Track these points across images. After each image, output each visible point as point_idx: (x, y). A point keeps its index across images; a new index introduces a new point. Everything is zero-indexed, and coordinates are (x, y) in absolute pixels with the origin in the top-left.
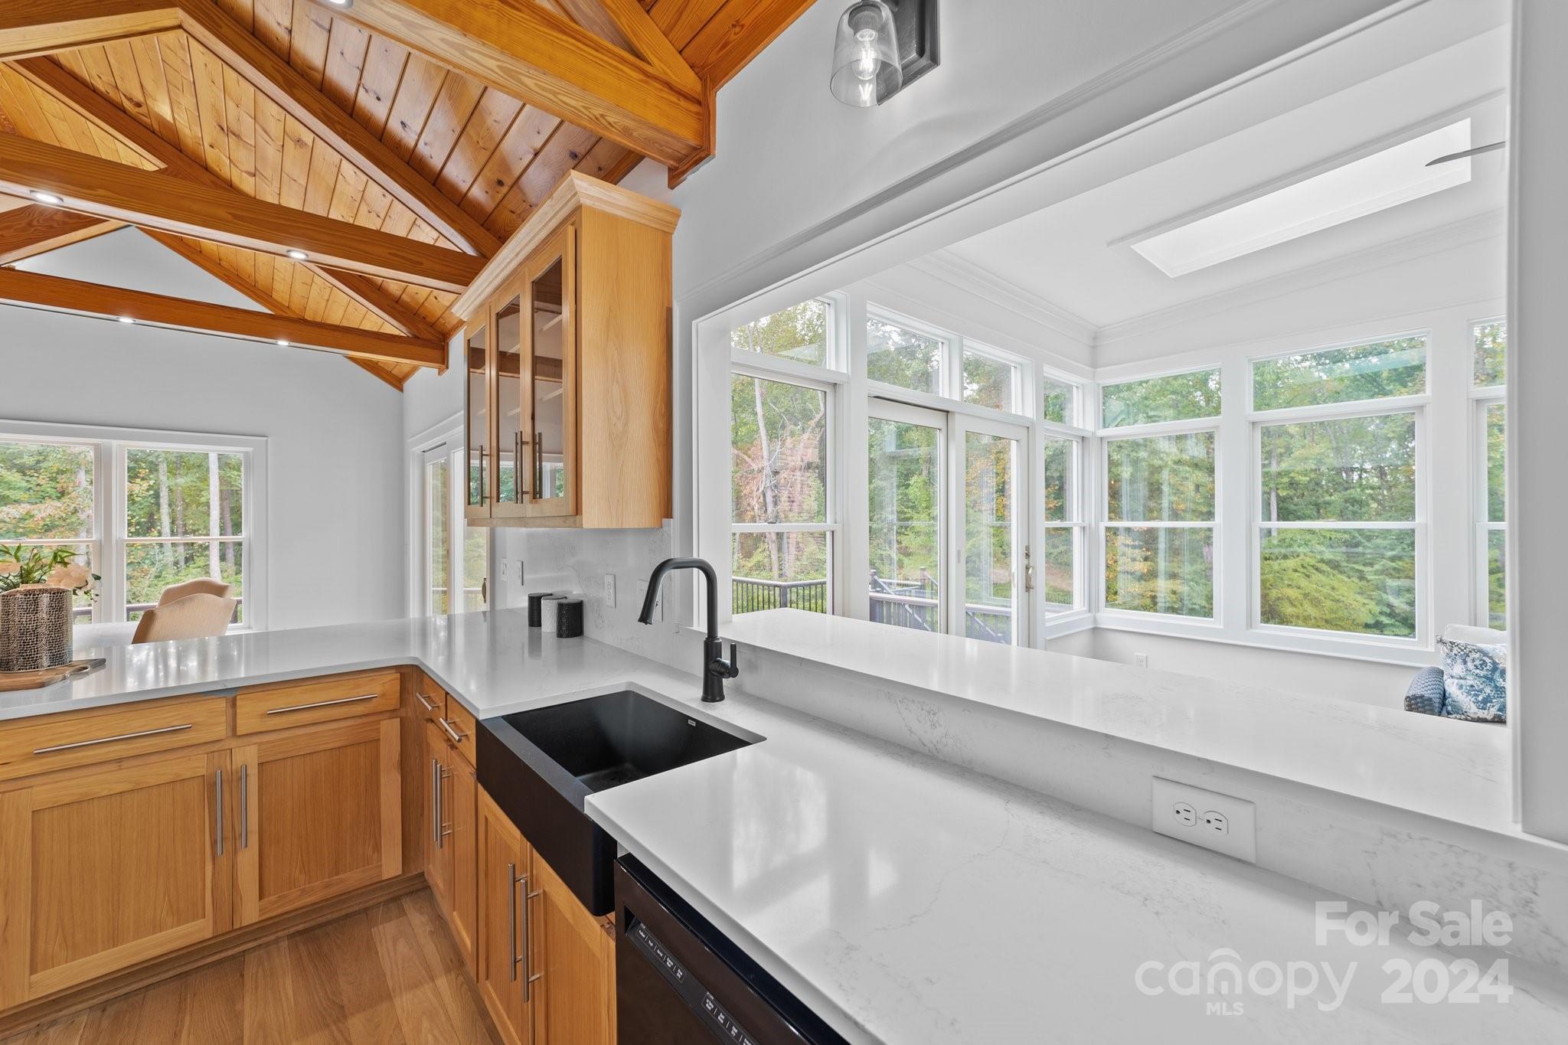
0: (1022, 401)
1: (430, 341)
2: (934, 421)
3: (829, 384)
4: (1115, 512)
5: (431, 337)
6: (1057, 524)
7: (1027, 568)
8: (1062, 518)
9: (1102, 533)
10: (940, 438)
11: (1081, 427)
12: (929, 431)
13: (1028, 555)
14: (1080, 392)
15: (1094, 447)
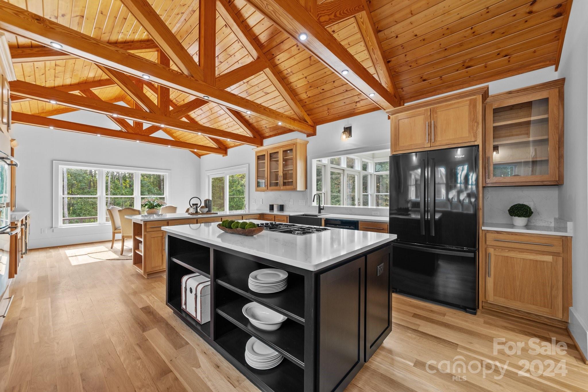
0: (358, 167)
1: (223, 149)
2: (341, 172)
3: (323, 165)
4: (378, 191)
5: (224, 148)
6: (365, 194)
7: (359, 203)
8: (366, 192)
9: (375, 196)
10: (342, 175)
11: (370, 172)
12: (339, 174)
13: (359, 200)
14: (370, 163)
15: (373, 176)
